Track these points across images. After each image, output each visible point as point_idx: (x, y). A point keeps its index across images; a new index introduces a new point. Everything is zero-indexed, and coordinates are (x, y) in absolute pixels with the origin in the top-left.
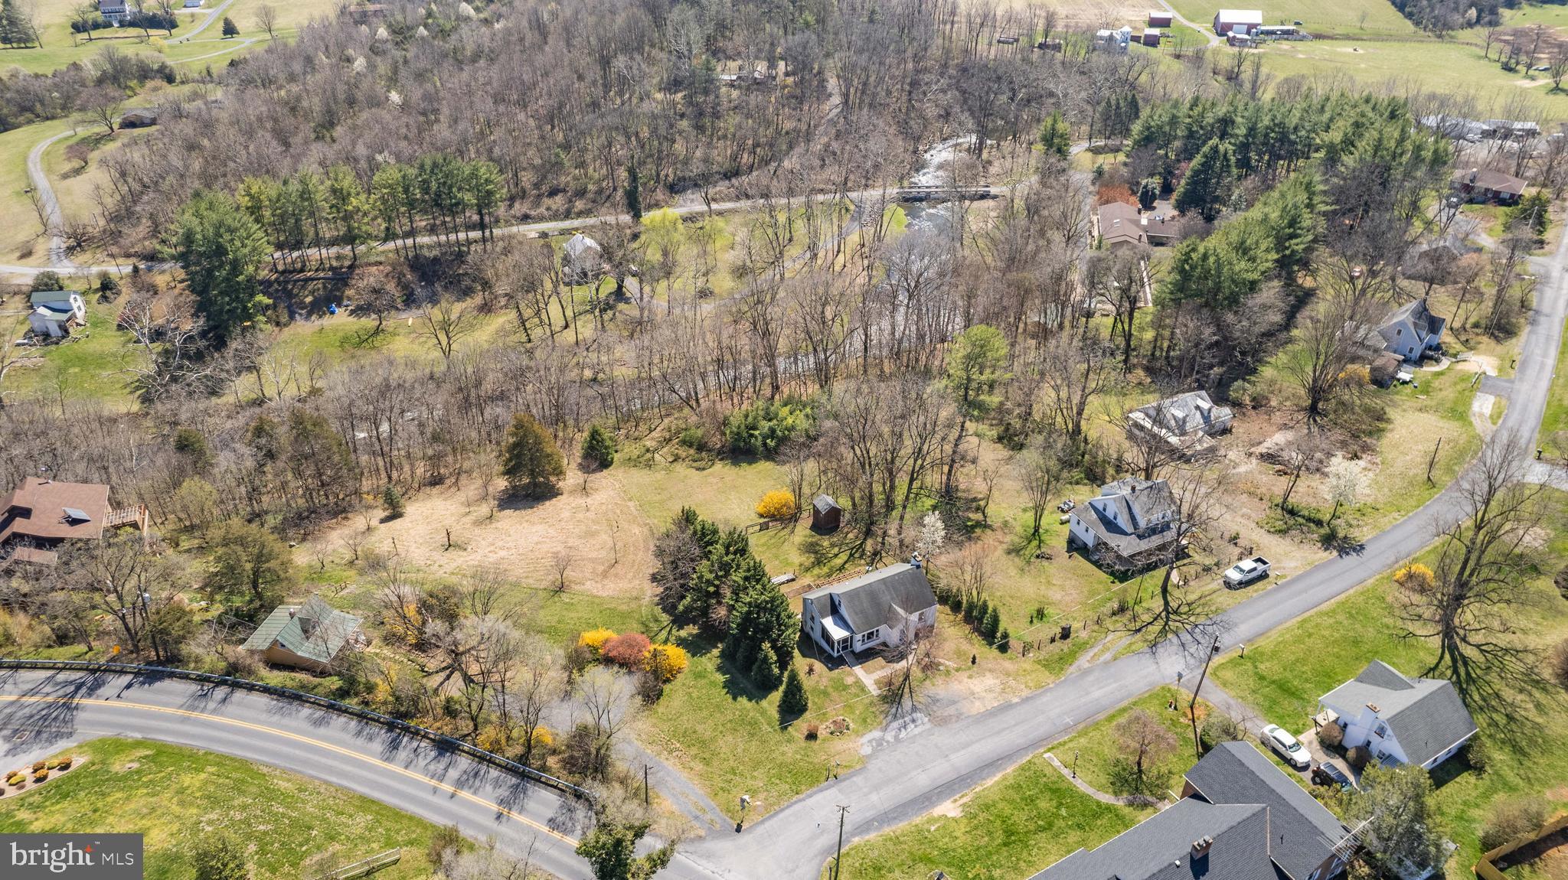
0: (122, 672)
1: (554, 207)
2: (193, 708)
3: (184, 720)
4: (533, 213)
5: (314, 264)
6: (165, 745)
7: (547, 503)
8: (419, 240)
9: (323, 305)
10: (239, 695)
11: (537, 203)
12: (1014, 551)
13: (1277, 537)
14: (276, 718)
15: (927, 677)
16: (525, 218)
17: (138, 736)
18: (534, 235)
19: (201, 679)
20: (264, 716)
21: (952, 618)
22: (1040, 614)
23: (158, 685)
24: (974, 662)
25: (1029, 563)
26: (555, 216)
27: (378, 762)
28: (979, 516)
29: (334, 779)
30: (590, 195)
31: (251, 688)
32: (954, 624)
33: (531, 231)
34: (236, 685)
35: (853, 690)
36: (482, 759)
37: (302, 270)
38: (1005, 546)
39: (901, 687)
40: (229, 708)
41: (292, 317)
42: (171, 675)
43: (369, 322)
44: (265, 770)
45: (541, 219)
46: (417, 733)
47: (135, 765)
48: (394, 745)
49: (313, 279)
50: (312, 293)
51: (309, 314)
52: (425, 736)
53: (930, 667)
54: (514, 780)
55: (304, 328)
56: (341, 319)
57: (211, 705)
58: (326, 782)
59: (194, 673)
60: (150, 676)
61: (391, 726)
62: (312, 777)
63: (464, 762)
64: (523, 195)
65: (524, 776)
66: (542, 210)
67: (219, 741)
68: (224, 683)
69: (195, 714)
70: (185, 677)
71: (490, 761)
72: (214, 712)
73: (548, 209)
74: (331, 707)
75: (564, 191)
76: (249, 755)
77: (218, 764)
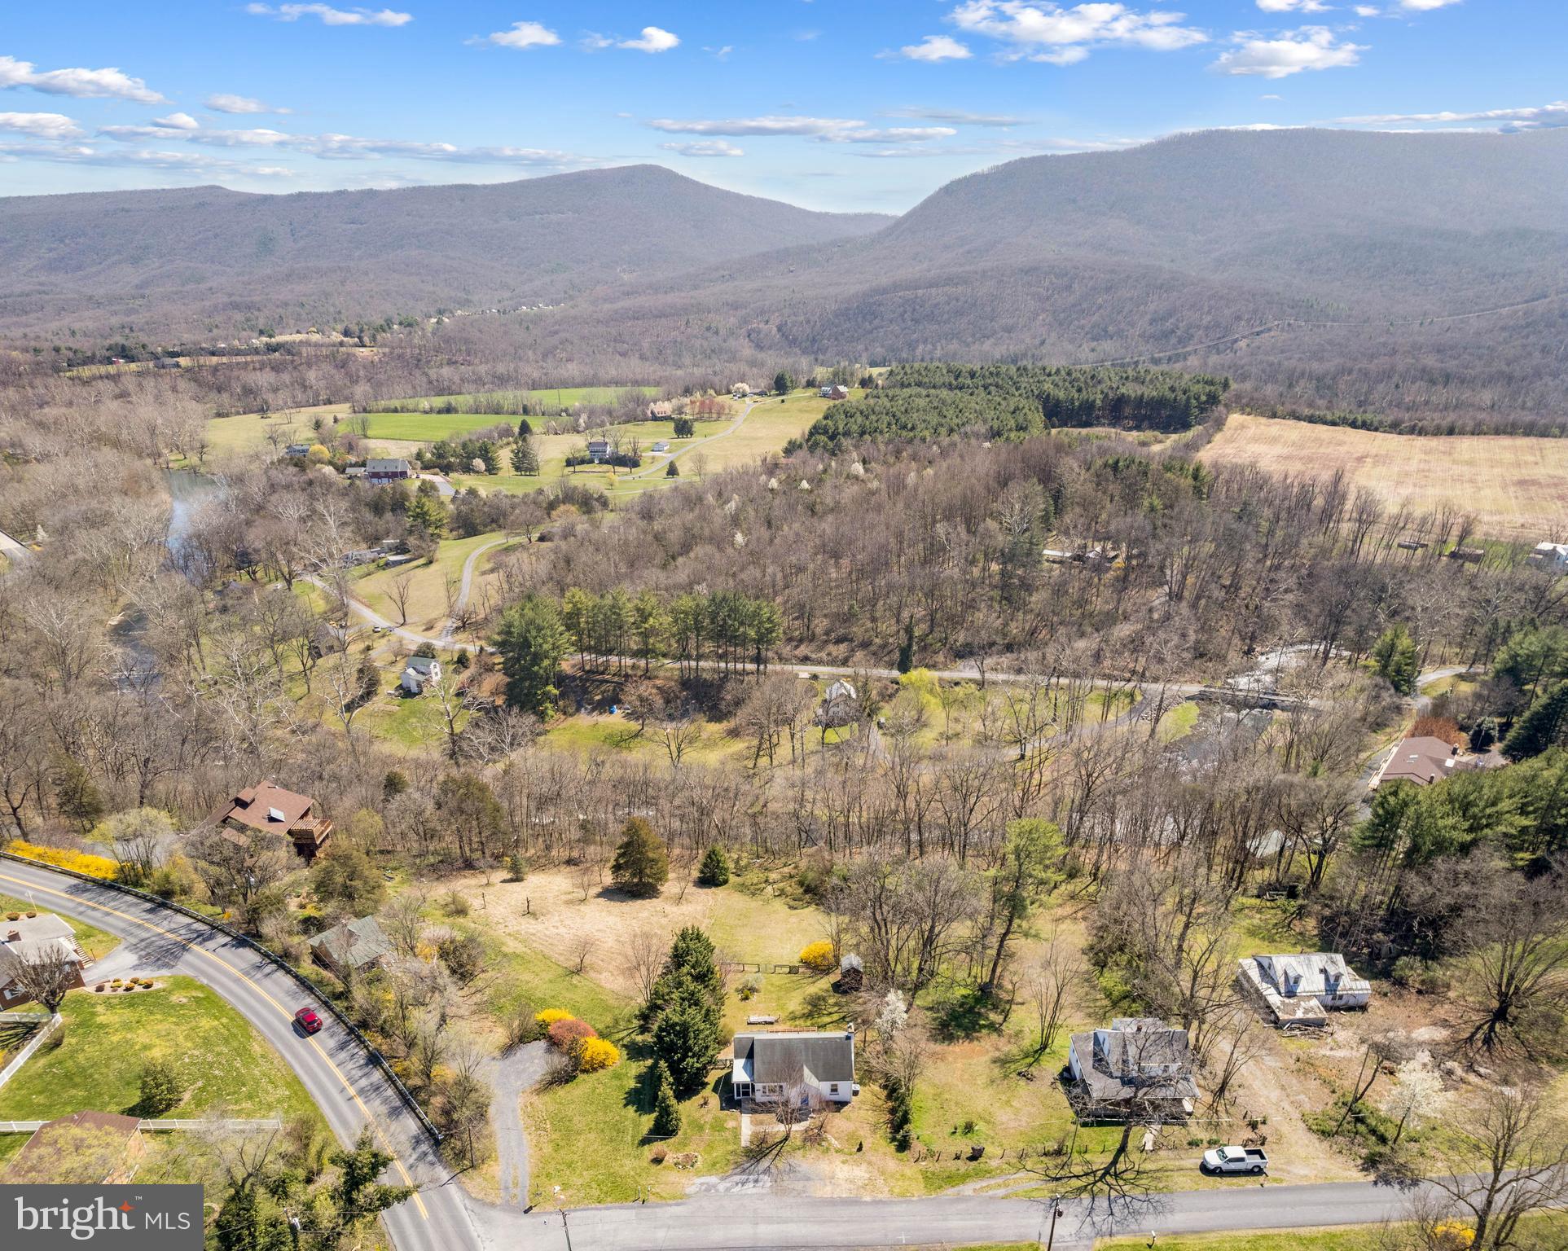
0: (228, 934)
1: (834, 654)
2: (247, 973)
3: (237, 981)
4: (813, 656)
5: (613, 669)
6: (214, 994)
7: (639, 902)
8: (701, 664)
9: (606, 705)
10: (280, 974)
11: (820, 649)
12: (1003, 1062)
13: (1314, 1137)
14: (288, 999)
15: (804, 1147)
16: (805, 660)
17: (205, 982)
18: (806, 675)
19: (266, 955)
20: (281, 995)
21: (880, 1103)
22: (969, 1128)
23: (241, 950)
24: (860, 1149)
25: (1006, 1077)
26: (833, 662)
27: (323, 1054)
28: (998, 1018)
29: (288, 1056)
30: (873, 648)
31: (289, 972)
32: (876, 1108)
33: (804, 672)
34: (282, 967)
35: (727, 1134)
36: (390, 1078)
37: (603, 673)
38: (997, 1054)
39: (771, 1148)
40: (267, 982)
41: (578, 710)
42: (252, 946)
43: (634, 726)
44: (254, 1033)
45: (820, 662)
46: (363, 1042)
47: (185, 1000)
48: (343, 1046)
49: (607, 681)
50: (603, 693)
51: (593, 710)
52: (366, 1047)
53: (814, 1138)
54: (398, 1103)
55: (584, 720)
56: (616, 720)
57: (259, 975)
58: (283, 1058)
59: (264, 949)
60: (240, 942)
61: (351, 1031)
62: (278, 1050)
63: (377, 1076)
64: (812, 638)
65: (407, 1102)
66: (823, 655)
67: (244, 1002)
68: (275, 962)
69: (246, 979)
70: (258, 950)
71: (394, 1083)
72: (257, 982)
73: (829, 654)
74: (325, 1003)
75: (852, 640)
76: (254, 1019)
77: (232, 1019)
